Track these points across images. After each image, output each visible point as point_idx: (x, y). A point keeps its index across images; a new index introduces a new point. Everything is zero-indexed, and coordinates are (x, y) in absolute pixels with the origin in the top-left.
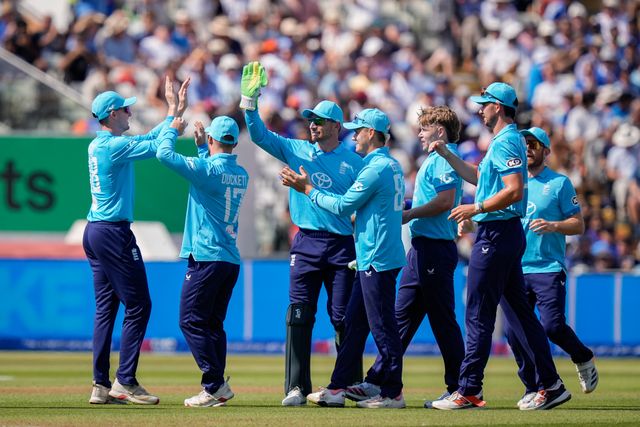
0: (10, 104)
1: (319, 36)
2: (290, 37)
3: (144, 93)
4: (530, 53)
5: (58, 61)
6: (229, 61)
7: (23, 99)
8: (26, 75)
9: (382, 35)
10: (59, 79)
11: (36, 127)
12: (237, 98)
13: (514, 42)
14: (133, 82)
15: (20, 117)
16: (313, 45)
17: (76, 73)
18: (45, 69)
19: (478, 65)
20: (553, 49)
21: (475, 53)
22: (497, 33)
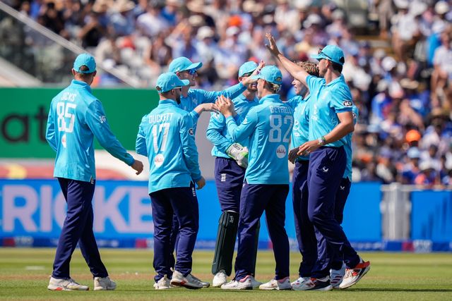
0: (42, 64)
1: (272, 13)
2: (250, 13)
3: (141, 55)
4: (430, 25)
5: (77, 31)
6: (205, 32)
7: (51, 60)
8: (54, 42)
9: (319, 13)
10: (78, 45)
11: (61, 81)
12: (210, 59)
13: (419, 18)
14: (134, 48)
15: (49, 74)
16: (268, 19)
17: (91, 41)
18: (68, 38)
19: (392, 34)
20: (447, 22)
21: (389, 25)
22: (406, 11)
